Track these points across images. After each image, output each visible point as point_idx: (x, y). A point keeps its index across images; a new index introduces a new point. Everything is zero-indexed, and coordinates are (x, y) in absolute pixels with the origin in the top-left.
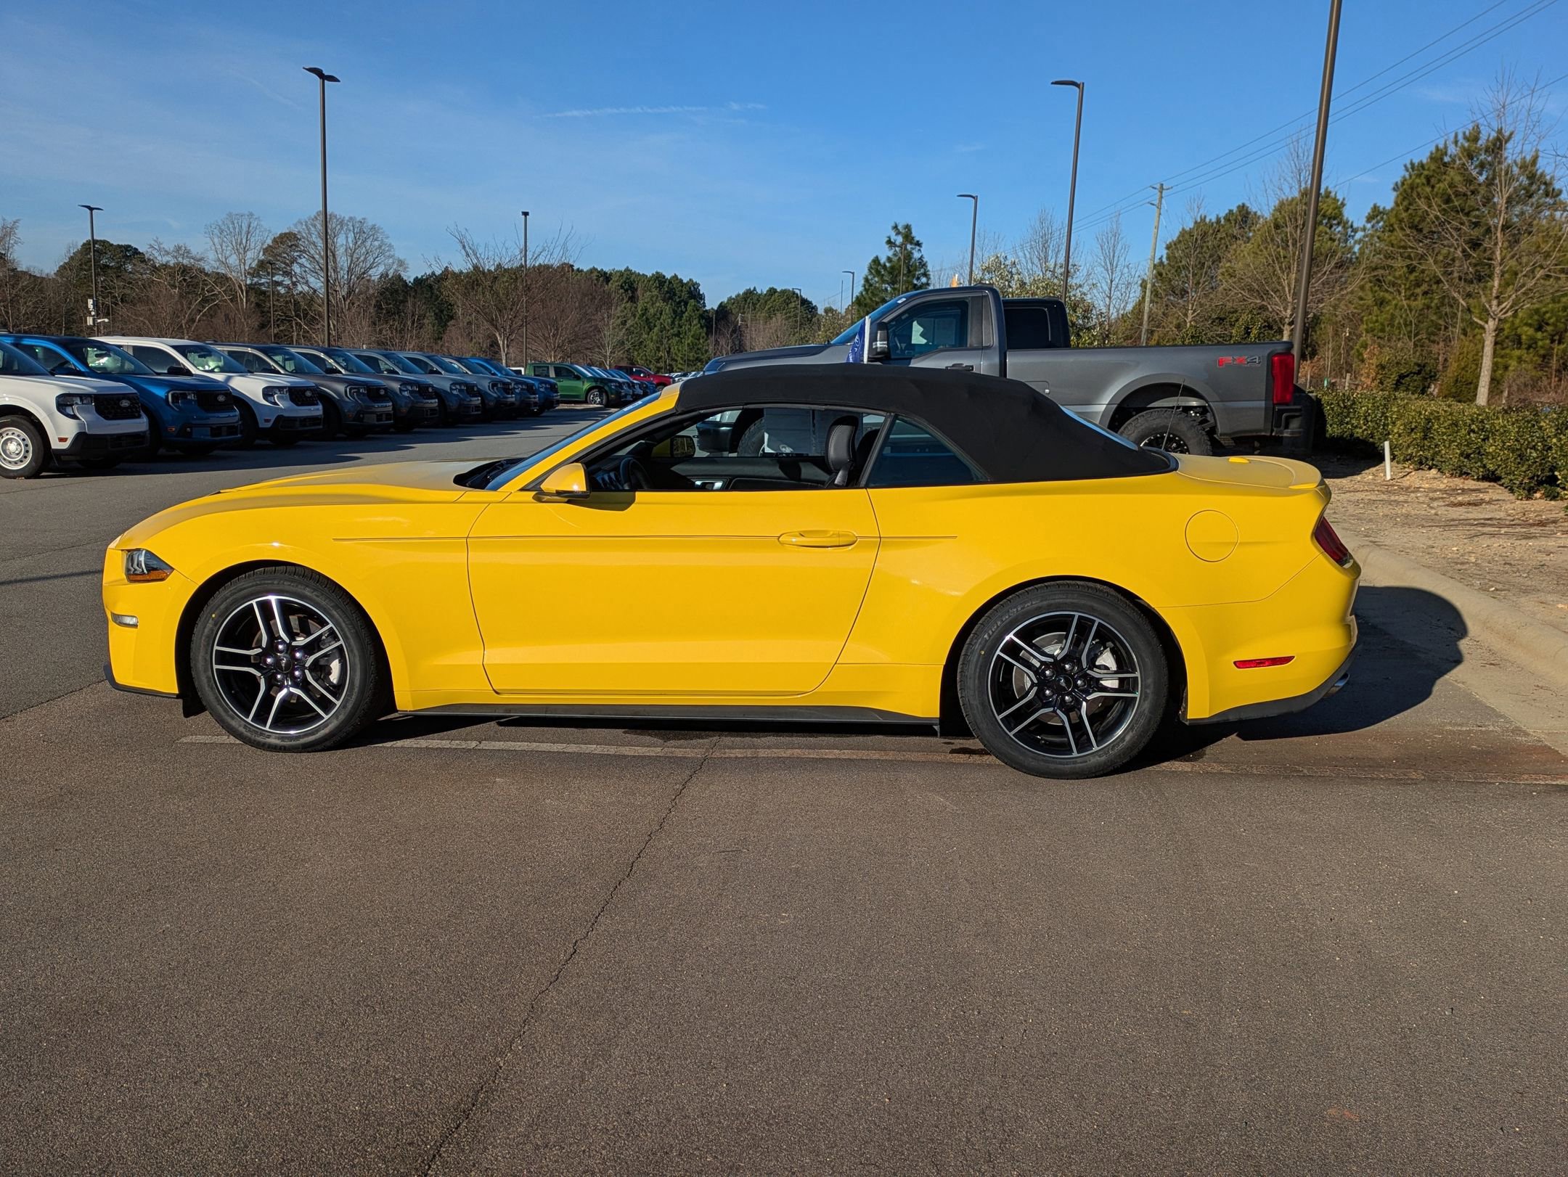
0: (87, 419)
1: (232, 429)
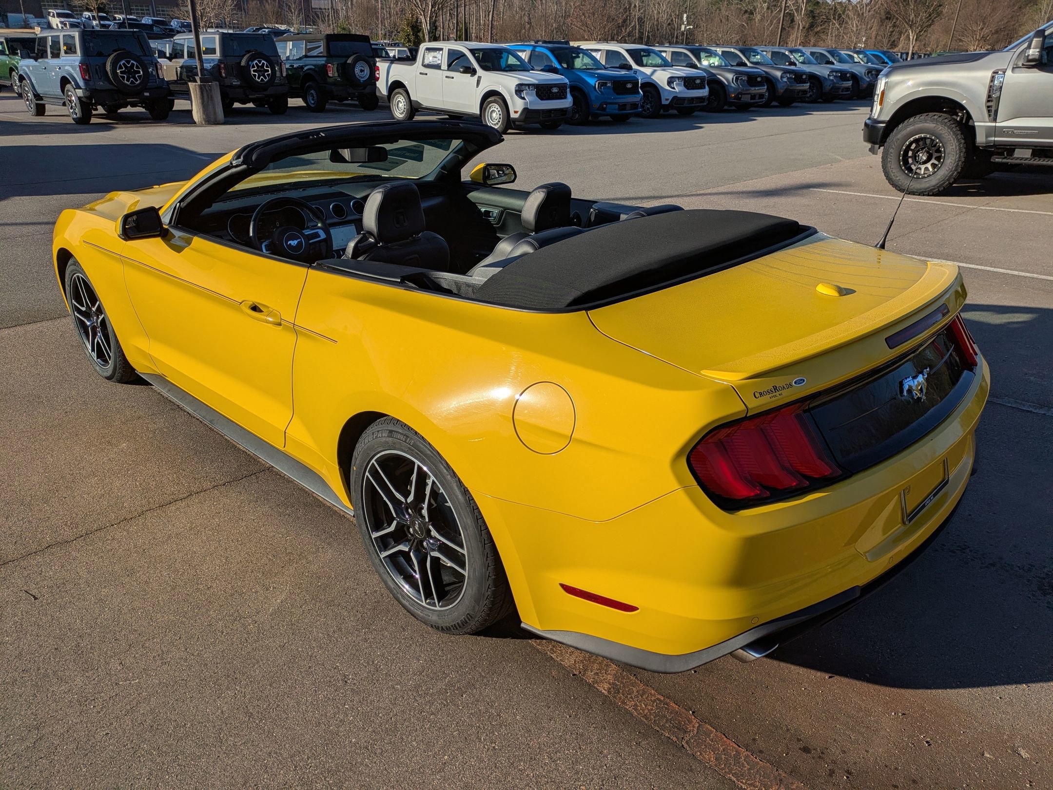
0: (531, 100)
1: (634, 106)
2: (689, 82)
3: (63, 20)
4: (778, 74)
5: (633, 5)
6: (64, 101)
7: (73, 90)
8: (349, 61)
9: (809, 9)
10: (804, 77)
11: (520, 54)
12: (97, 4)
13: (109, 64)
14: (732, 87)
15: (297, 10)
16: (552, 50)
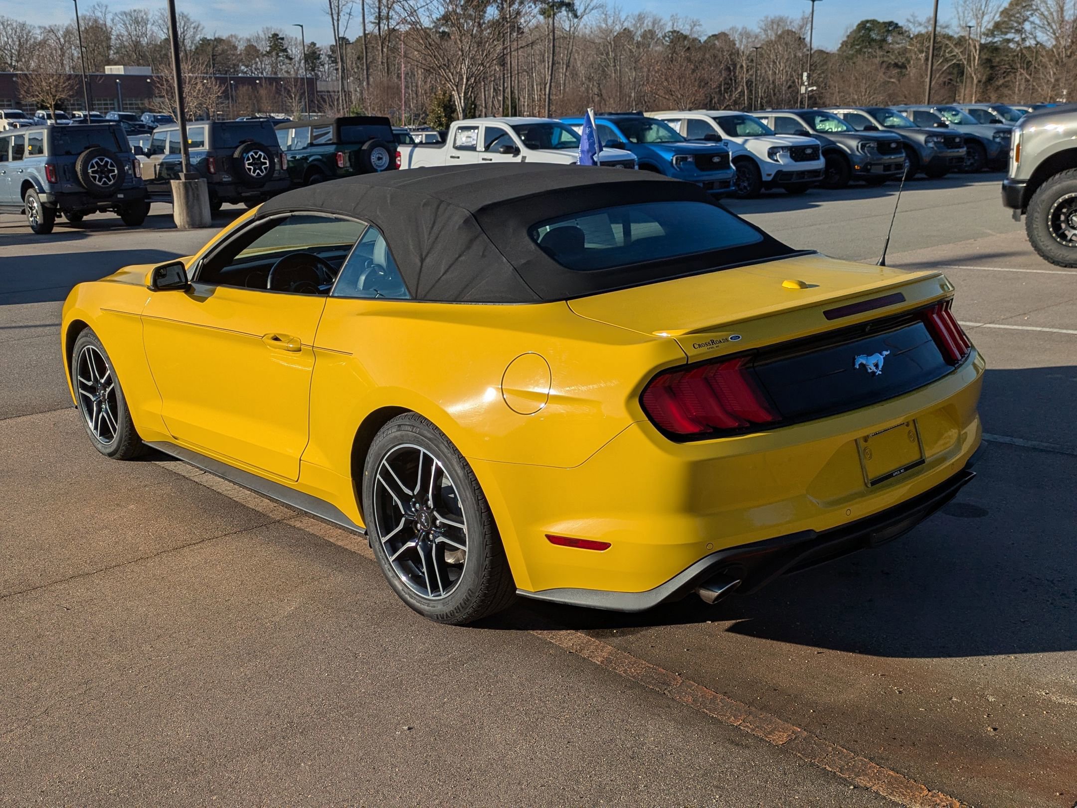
1: (725, 183)
2: (797, 153)
3: (11, 121)
4: (921, 138)
5: (738, 66)
6: (23, 208)
7: (35, 195)
8: (365, 147)
9: (985, 57)
10: (957, 140)
11: (575, 129)
12: (54, 100)
13: (80, 163)
14: (858, 156)
15: (298, 95)
16: (617, 123)
